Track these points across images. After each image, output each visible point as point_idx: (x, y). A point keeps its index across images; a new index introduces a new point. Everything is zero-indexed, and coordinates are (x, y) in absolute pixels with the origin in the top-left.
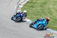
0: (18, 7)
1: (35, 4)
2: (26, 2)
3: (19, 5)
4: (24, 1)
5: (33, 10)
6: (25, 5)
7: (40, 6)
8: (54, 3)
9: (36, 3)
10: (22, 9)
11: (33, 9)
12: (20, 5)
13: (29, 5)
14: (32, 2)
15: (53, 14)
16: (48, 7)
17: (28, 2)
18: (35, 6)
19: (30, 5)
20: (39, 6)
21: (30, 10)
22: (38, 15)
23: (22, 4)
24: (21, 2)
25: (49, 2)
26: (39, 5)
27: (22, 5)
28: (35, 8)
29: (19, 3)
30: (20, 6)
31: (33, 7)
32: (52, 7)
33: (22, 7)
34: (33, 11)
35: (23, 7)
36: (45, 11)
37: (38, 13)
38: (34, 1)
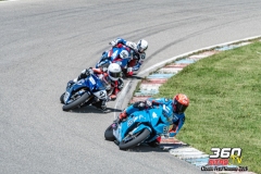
0: (138, 90)
1: (223, 80)
2: (176, 70)
3: (139, 84)
4: (167, 65)
5: (213, 105)
7: (254, 88)
9: (231, 75)
11: (217, 101)
13: (193, 81)
14: (210, 70)
17: (186, 70)
18: (228, 87)
19: (198, 82)
20: (244, 87)
21: (200, 106)
22: (242, 129)
23: (154, 77)
24: (153, 68)
26: (246, 83)
27: (157, 82)
28: (228, 99)
30: (143, 86)
31: (213, 92)
33: (157, 92)
34: (217, 111)
35: (162, 93)
37: (240, 121)
38: (218, 66)
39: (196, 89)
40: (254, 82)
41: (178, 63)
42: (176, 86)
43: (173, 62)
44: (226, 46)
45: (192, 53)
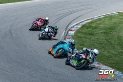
1: (95, 30)
2: (80, 26)
5: (91, 39)
6: (78, 31)
7: (104, 33)
9: (97, 28)
10: (73, 37)
11: (93, 38)
12: (70, 30)
13: (85, 30)
14: (91, 26)
16: (118, 36)
17: (83, 26)
18: (96, 32)
19: (87, 31)
20: (101, 33)
21: (87, 40)
22: (100, 48)
25: (119, 27)
26: (102, 31)
27: (74, 31)
28: (96, 37)
29: (69, 27)
30: (69, 32)
31: (91, 34)
33: (74, 34)
34: (92, 42)
36: (113, 42)
37: (100, 45)
38: (93, 25)
39: (86, 33)
40: (104, 31)
41: (81, 24)
42: (80, 32)
43: (79, 23)
44: (96, 17)
45: (85, 20)
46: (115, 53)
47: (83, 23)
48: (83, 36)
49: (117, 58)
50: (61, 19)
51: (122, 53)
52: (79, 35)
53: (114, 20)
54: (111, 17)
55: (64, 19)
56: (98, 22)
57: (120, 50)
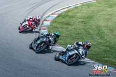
1: (72, 19)
2: (55, 16)
3: (43, 21)
4: (52, 14)
5: (68, 29)
6: (54, 21)
7: (82, 22)
8: (107, 17)
9: (74, 17)
10: (48, 27)
11: (70, 27)
12: (45, 20)
13: (61, 20)
14: (67, 16)
15: (106, 37)
16: (97, 25)
17: (59, 16)
18: (73, 22)
19: (63, 20)
20: (79, 22)
21: (64, 30)
22: (78, 39)
25: (98, 15)
26: (80, 20)
27: (49, 20)
28: (73, 27)
29: (44, 17)
30: (45, 22)
31: (68, 24)
32: (102, 25)
33: (49, 24)
34: (69, 32)
35: (51, 25)
36: (91, 32)
37: (78, 35)
38: (70, 14)
39: (62, 23)
40: (82, 20)
41: (56, 13)
42: (56, 22)
43: (55, 13)
44: (72, 6)
45: (61, 9)
46: (95, 43)
47: (59, 12)
48: (59, 26)
49: (96, 49)
50: (35, 9)
51: (101, 43)
52: (55, 25)
53: (92, 8)
54: (88, 5)
55: (38, 8)
56: (75, 11)
57: (99, 41)
